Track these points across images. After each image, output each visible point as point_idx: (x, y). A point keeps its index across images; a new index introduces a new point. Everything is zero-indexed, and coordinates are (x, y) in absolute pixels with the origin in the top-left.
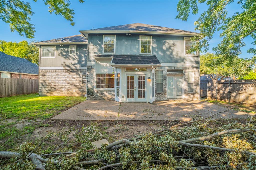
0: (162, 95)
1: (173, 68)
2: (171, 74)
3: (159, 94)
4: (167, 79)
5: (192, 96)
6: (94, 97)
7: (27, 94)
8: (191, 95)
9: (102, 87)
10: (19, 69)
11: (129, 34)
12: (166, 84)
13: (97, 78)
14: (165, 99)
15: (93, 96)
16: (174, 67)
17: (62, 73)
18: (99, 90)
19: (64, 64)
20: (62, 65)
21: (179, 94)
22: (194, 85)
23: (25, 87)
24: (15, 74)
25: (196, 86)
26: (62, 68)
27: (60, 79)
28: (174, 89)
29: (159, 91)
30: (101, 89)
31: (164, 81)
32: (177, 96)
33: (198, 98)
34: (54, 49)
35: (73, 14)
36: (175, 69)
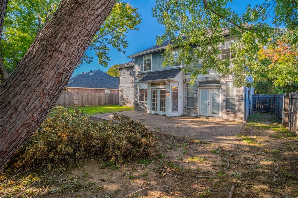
0: (193, 110)
1: (205, 80)
2: (203, 86)
3: (189, 109)
4: (198, 92)
5: (233, 115)
6: (138, 109)
7: (115, 104)
8: (231, 113)
9: (143, 100)
10: (116, 87)
11: (159, 51)
12: (197, 98)
13: (140, 93)
14: (196, 115)
15: (138, 107)
16: (207, 78)
17: (131, 88)
18: (142, 103)
19: (132, 82)
20: (131, 82)
21: (215, 111)
22: (236, 99)
23: (114, 99)
24: (113, 90)
25: (239, 101)
26: (131, 85)
27: (129, 93)
28: (208, 104)
29: (190, 106)
30: (143, 102)
31: (195, 95)
32: (213, 113)
33: (242, 119)
34: (126, 70)
35: (128, 43)
36: (208, 80)
